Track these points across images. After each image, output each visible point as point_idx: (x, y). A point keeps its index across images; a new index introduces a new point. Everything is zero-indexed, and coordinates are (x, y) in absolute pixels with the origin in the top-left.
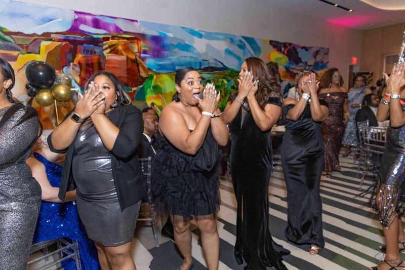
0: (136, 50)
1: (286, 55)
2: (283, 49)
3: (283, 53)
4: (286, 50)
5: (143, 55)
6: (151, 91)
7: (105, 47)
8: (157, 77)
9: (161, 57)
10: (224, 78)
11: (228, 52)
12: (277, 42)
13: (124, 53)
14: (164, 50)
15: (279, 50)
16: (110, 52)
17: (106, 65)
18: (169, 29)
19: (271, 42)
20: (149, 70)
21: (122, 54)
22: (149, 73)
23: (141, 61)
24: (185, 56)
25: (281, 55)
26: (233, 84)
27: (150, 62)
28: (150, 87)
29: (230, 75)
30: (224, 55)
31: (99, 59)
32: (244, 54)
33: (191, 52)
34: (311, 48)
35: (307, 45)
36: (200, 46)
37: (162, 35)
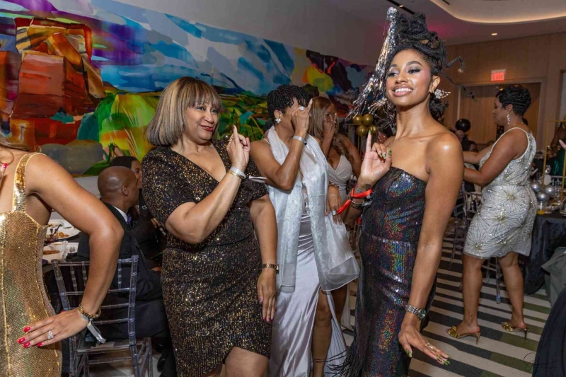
0: (82, 48)
1: (328, 74)
2: (326, 66)
3: (326, 72)
4: (330, 68)
5: (94, 58)
6: (110, 123)
7: (19, 37)
8: (120, 98)
9: (129, 64)
10: (236, 106)
11: (242, 63)
12: (318, 54)
13: (57, 50)
14: (134, 51)
15: (320, 67)
16: (30, 48)
17: (23, 71)
18: (144, 15)
19: (309, 53)
20: (107, 84)
21: (54, 53)
22: (107, 91)
23: (90, 68)
24: (172, 66)
25: (323, 75)
26: (250, 117)
27: (109, 71)
28: (107, 116)
29: (245, 102)
30: (236, 69)
31: (7, 59)
32: (268, 68)
33: (181, 59)
34: (364, 67)
35: (360, 63)
36: (197, 50)
37: (131, 25)
